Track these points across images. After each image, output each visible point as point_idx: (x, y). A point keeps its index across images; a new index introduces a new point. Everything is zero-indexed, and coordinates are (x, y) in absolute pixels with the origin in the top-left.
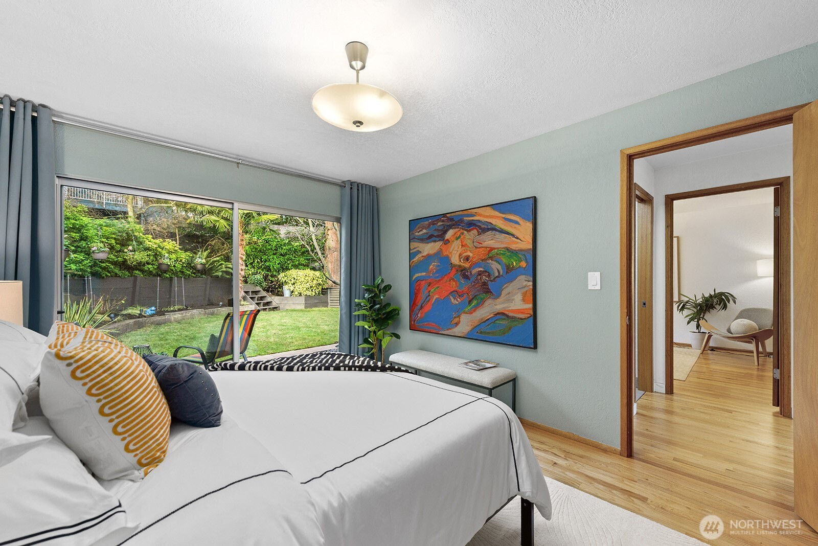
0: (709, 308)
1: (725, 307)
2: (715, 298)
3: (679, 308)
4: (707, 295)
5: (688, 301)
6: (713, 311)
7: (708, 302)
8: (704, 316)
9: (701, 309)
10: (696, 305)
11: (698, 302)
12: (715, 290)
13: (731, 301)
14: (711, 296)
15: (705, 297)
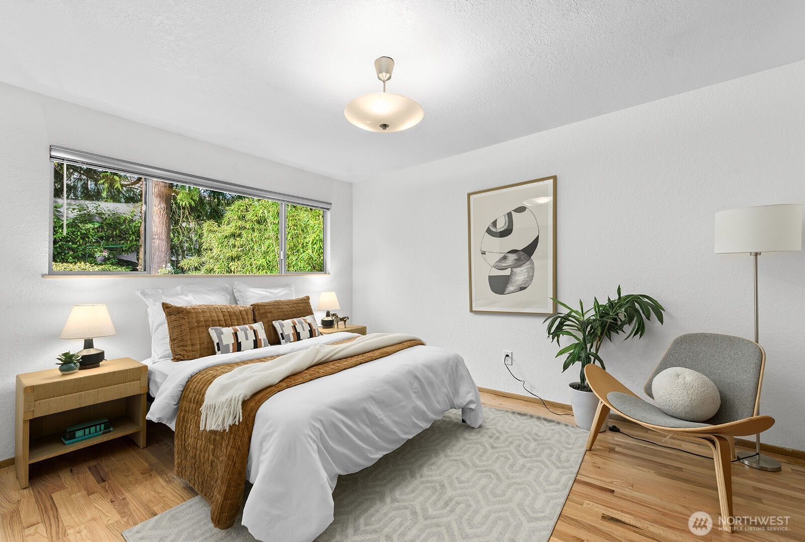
0: (609, 329)
1: (640, 330)
2: (620, 307)
3: (552, 331)
4: (603, 302)
5: (569, 315)
6: (619, 337)
7: (605, 319)
8: (597, 350)
9: (593, 334)
10: (583, 326)
11: (586, 317)
12: (619, 289)
13: (653, 315)
14: (611, 304)
15: (599, 306)
